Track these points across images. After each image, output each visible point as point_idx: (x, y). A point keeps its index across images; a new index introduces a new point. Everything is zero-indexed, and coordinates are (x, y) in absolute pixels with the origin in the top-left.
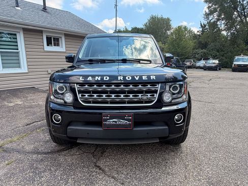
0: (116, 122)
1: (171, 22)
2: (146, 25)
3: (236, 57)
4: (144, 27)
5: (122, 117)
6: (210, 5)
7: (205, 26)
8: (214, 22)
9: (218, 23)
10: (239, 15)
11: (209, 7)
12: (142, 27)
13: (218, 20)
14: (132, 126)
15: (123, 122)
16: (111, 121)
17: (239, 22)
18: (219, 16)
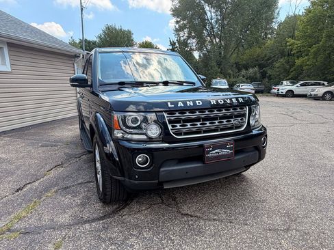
0: (218, 153)
1: (133, 36)
2: (100, 37)
3: (214, 81)
4: (98, 40)
5: (223, 146)
6: (179, 20)
7: (175, 43)
8: (184, 40)
9: (189, 41)
10: (208, 34)
11: (177, 22)
12: (95, 39)
13: (189, 38)
14: (235, 154)
15: (226, 151)
16: (214, 152)
17: (209, 42)
18: (190, 33)
